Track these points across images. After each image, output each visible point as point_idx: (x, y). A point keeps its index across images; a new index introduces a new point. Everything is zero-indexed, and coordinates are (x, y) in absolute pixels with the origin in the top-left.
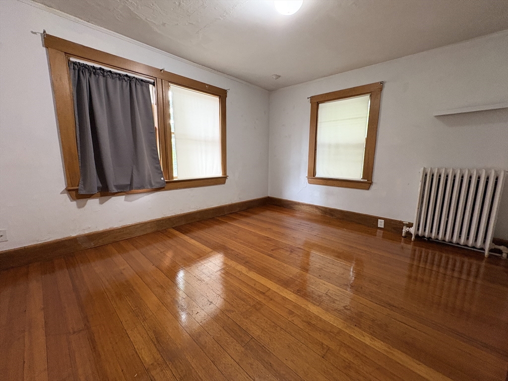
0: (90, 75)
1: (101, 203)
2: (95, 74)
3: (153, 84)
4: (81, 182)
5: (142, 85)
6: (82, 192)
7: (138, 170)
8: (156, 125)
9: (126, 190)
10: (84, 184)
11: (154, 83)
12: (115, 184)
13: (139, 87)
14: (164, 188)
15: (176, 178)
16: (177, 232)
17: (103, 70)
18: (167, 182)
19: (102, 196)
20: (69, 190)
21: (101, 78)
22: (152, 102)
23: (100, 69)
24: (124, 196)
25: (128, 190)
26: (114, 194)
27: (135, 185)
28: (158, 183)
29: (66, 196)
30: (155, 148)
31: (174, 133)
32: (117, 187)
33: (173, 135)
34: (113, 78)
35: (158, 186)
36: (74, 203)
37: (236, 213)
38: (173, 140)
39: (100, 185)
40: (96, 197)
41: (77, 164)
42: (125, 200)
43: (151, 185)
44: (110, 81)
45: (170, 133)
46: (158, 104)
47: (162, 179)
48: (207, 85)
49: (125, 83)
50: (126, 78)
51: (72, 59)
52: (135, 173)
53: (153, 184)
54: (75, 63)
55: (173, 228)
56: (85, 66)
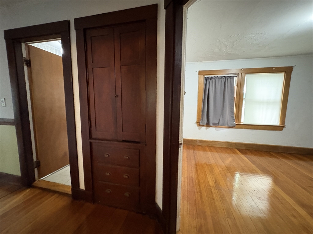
0: (210, 80)
1: (206, 129)
2: (212, 79)
3: (237, 77)
4: (201, 120)
5: (231, 79)
6: (201, 124)
7: (223, 117)
8: (235, 96)
9: (216, 125)
10: (202, 121)
11: (237, 76)
12: (212, 122)
13: (229, 80)
14: (234, 127)
15: (243, 122)
16: (238, 152)
17: (215, 77)
18: (236, 124)
19: (207, 126)
20: (197, 123)
21: (214, 80)
22: (235, 85)
23: (214, 77)
24: (215, 128)
25: (217, 125)
26: (211, 126)
27: (220, 124)
28: (232, 124)
29: (196, 124)
30: (233, 107)
31: (244, 99)
32: (213, 124)
33: (244, 100)
34: (218, 79)
35: (231, 126)
36: (198, 127)
38: (244, 102)
39: (207, 122)
40: (205, 127)
41: (201, 113)
42: (215, 130)
43: (228, 124)
44: (217, 80)
45: (243, 99)
46: (237, 86)
47: (234, 122)
48: (274, 68)
49: (223, 79)
50: (224, 78)
51: (205, 76)
52: (221, 118)
53: (229, 124)
54: (206, 77)
55: (237, 149)
56: (209, 77)
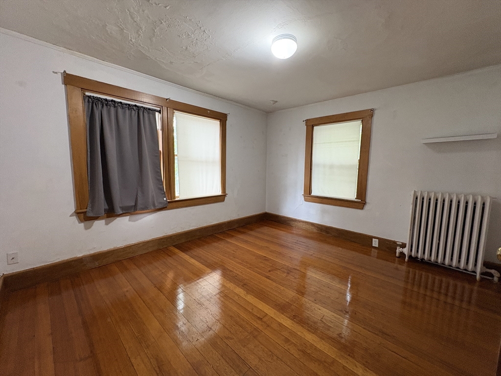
0: (103, 107)
1: (107, 224)
2: (106, 105)
3: (160, 112)
4: (90, 205)
5: (149, 113)
6: (90, 214)
7: (143, 193)
8: (161, 149)
9: (131, 210)
10: (92, 207)
11: (160, 110)
12: (121, 206)
13: (146, 115)
14: (166, 207)
15: (178, 197)
16: (177, 251)
17: (114, 101)
18: (169, 202)
19: (108, 217)
20: (78, 213)
21: (112, 109)
22: (158, 128)
23: (112, 101)
24: (128, 217)
25: (133, 211)
26: (119, 216)
27: (139, 206)
28: (160, 203)
29: (75, 219)
30: (159, 171)
31: (177, 155)
32: (122, 208)
33: (175, 157)
34: (123, 108)
35: (161, 206)
36: (82, 224)
37: (234, 230)
38: (176, 161)
39: (107, 207)
40: (102, 219)
41: (87, 188)
42: (129, 221)
43: (154, 205)
44: (120, 110)
45: (174, 155)
46: (163, 129)
47: (165, 199)
48: (209, 110)
49: (133, 112)
50: (134, 108)
51: (88, 94)
52: (140, 194)
53: (156, 204)
54: (89, 97)
55: (174, 246)
56: (98, 99)
